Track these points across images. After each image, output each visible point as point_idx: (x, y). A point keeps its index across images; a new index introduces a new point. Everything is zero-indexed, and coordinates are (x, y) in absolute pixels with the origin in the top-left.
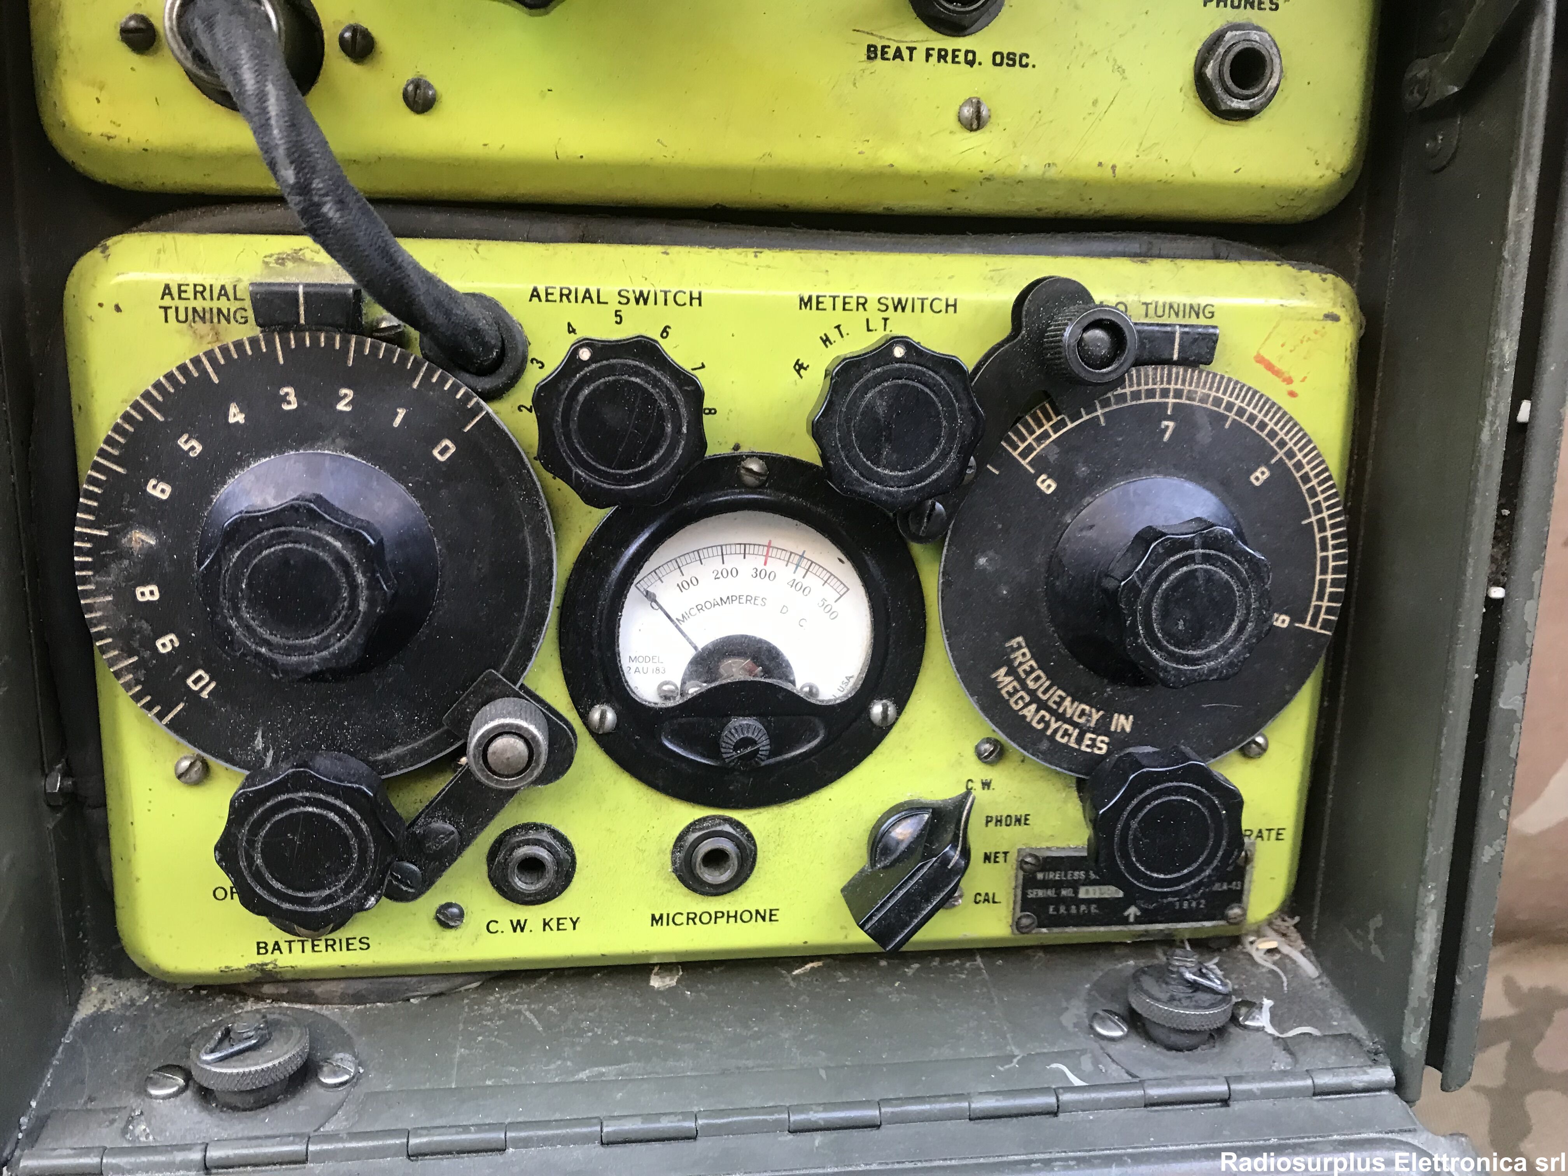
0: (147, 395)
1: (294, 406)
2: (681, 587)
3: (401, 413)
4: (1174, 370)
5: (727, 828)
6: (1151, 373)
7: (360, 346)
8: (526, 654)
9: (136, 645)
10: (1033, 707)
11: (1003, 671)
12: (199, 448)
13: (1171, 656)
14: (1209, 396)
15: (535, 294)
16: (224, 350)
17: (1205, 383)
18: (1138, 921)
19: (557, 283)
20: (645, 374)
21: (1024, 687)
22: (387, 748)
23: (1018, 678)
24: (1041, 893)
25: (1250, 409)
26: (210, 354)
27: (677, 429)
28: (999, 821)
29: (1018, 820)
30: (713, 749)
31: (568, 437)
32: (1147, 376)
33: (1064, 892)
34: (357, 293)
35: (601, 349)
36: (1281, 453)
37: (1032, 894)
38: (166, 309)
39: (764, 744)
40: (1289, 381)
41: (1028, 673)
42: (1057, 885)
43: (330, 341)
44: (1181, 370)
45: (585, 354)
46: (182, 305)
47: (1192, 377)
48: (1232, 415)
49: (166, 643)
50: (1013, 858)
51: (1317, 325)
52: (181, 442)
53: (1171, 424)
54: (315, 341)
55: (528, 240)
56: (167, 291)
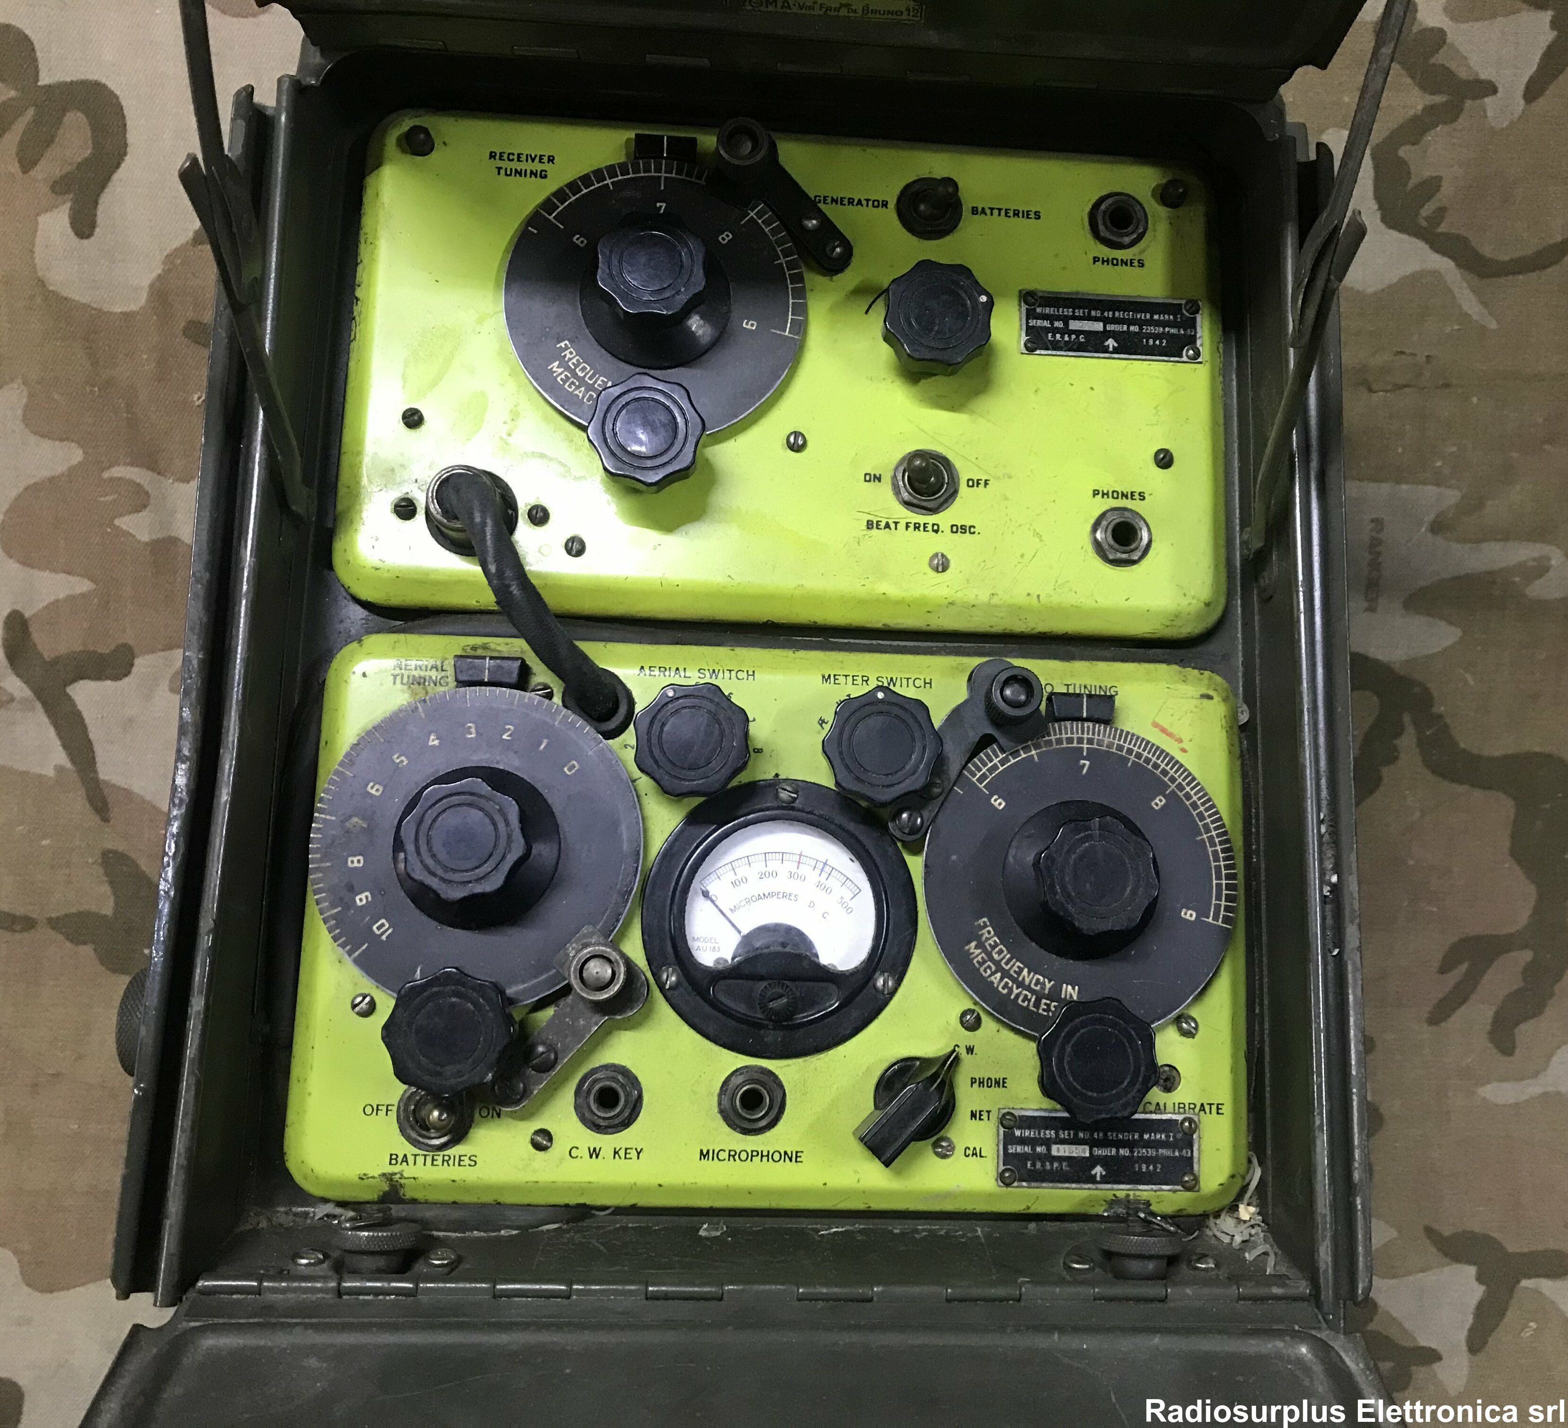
0: (377, 726)
1: (473, 735)
2: (734, 884)
3: (545, 741)
4: (1086, 725)
5: (762, 1074)
6: (1069, 727)
10: (998, 975)
11: (973, 944)
12: (406, 762)
14: (1113, 744)
15: (642, 670)
16: (432, 700)
17: (1110, 735)
18: (1105, 1180)
19: (657, 664)
21: (992, 959)
23: (985, 950)
24: (1019, 1149)
25: (1146, 754)
26: (422, 702)
27: (730, 742)
28: (982, 1083)
29: (997, 1083)
32: (1066, 728)
33: (1039, 1149)
34: (523, 663)
35: (682, 690)
36: (1173, 786)
37: (1011, 1150)
38: (395, 676)
40: (1180, 741)
41: (994, 947)
42: (1033, 1142)
44: (1091, 724)
45: (671, 694)
46: (406, 673)
47: (1099, 731)
48: (1132, 757)
49: (363, 899)
50: (994, 1116)
51: (1196, 702)
52: (395, 757)
53: (1087, 763)
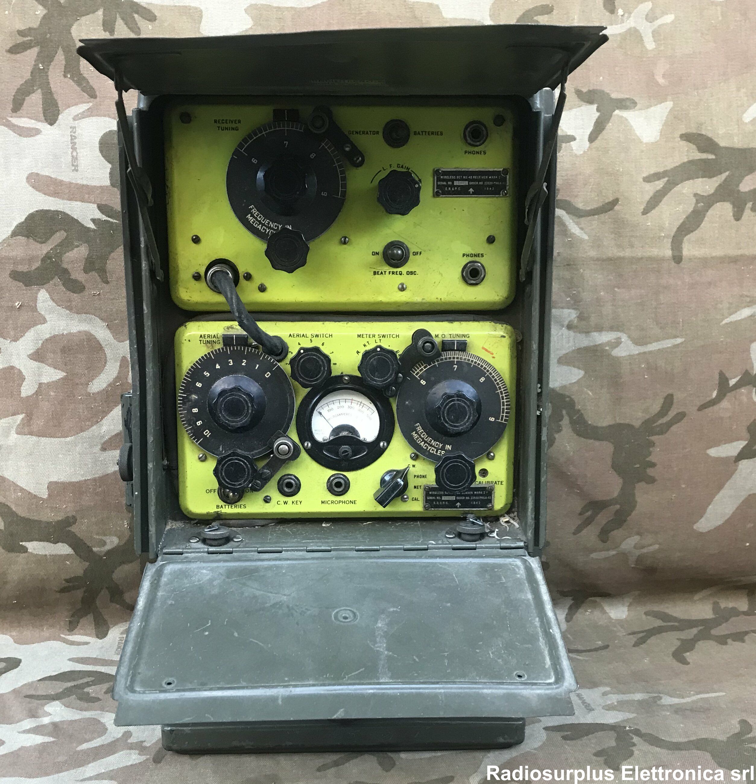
0: (197, 362)
1: (232, 364)
2: (328, 411)
3: (258, 365)
4: (456, 352)
5: (341, 476)
6: (450, 353)
7: (248, 349)
8: (288, 427)
9: (192, 423)
10: (423, 443)
11: (414, 432)
12: (209, 375)
13: (451, 425)
14: (466, 358)
15: (290, 335)
16: (216, 351)
17: (465, 355)
18: (460, 507)
19: (296, 333)
20: (316, 356)
21: (421, 437)
22: (253, 451)
23: (418, 434)
24: (431, 498)
25: (478, 362)
26: (212, 352)
27: (324, 368)
28: (418, 477)
29: (423, 476)
30: (337, 454)
31: (298, 370)
32: (448, 354)
33: (438, 498)
34: (247, 337)
35: (306, 350)
36: (488, 373)
37: (428, 498)
38: (201, 341)
39: (350, 452)
40: (492, 354)
41: (421, 433)
42: (436, 496)
43: (241, 348)
44: (458, 352)
45: (302, 351)
46: (204, 339)
47: (461, 354)
48: (473, 363)
49: (199, 423)
50: (422, 487)
51: (499, 339)
52: (205, 373)
53: (456, 366)
54: (237, 348)
55: (289, 321)
56: (201, 336)
